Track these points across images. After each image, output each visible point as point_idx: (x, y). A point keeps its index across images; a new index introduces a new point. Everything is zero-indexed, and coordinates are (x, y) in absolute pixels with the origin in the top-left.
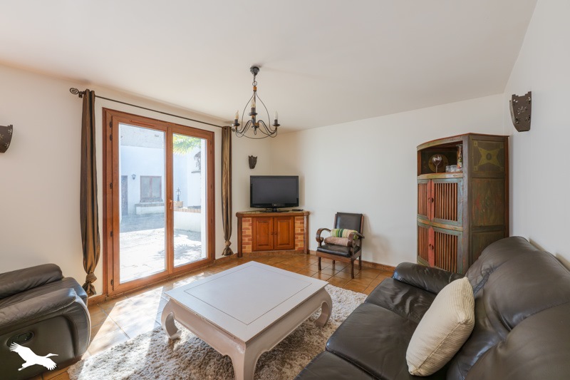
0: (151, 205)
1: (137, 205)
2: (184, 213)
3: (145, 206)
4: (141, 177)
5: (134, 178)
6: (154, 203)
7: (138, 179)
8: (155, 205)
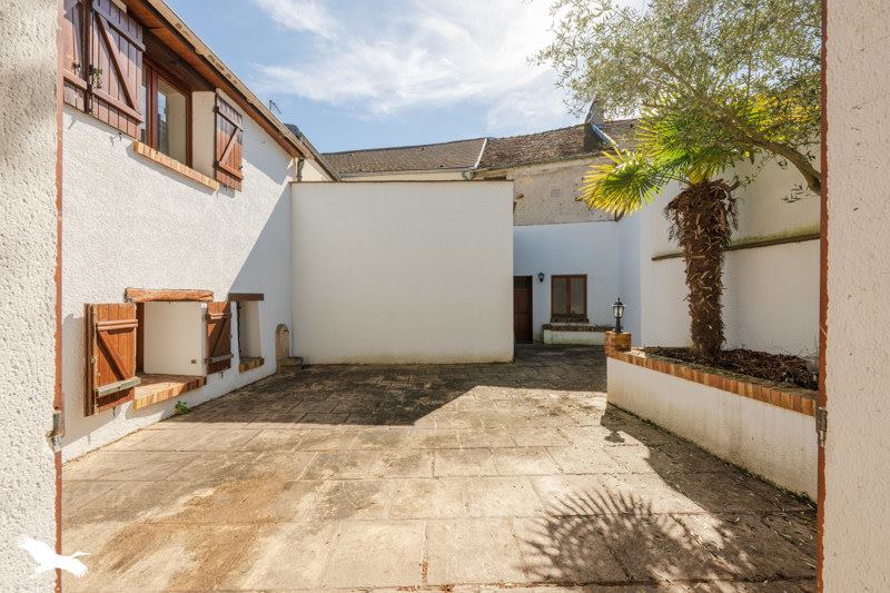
0: (568, 329)
1: (546, 327)
2: (634, 367)
3: (558, 329)
4: (553, 277)
5: (542, 280)
6: (573, 324)
7: (548, 280)
8: (575, 329)
